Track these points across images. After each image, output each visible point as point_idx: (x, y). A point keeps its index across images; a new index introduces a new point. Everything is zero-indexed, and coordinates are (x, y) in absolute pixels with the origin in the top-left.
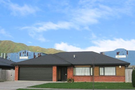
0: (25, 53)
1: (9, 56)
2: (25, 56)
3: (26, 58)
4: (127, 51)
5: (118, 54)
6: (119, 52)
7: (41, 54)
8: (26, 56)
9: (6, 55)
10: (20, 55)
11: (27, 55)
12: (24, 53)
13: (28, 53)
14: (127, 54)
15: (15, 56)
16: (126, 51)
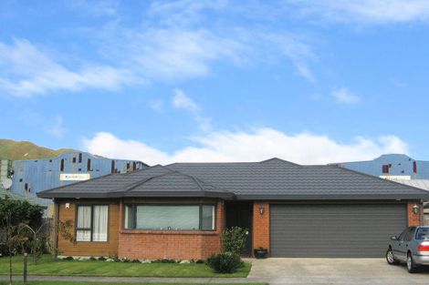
0: (80, 161)
1: (21, 171)
2: (80, 170)
3: (85, 177)
4: (414, 163)
5: (387, 172)
6: (390, 165)
7: (137, 166)
8: (84, 172)
9: (9, 165)
10: (62, 169)
11: (89, 169)
12: (77, 160)
13: (89, 161)
14: (415, 171)
15: (43, 169)
16: (412, 162)
